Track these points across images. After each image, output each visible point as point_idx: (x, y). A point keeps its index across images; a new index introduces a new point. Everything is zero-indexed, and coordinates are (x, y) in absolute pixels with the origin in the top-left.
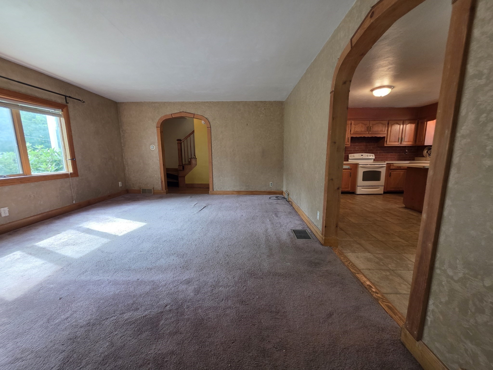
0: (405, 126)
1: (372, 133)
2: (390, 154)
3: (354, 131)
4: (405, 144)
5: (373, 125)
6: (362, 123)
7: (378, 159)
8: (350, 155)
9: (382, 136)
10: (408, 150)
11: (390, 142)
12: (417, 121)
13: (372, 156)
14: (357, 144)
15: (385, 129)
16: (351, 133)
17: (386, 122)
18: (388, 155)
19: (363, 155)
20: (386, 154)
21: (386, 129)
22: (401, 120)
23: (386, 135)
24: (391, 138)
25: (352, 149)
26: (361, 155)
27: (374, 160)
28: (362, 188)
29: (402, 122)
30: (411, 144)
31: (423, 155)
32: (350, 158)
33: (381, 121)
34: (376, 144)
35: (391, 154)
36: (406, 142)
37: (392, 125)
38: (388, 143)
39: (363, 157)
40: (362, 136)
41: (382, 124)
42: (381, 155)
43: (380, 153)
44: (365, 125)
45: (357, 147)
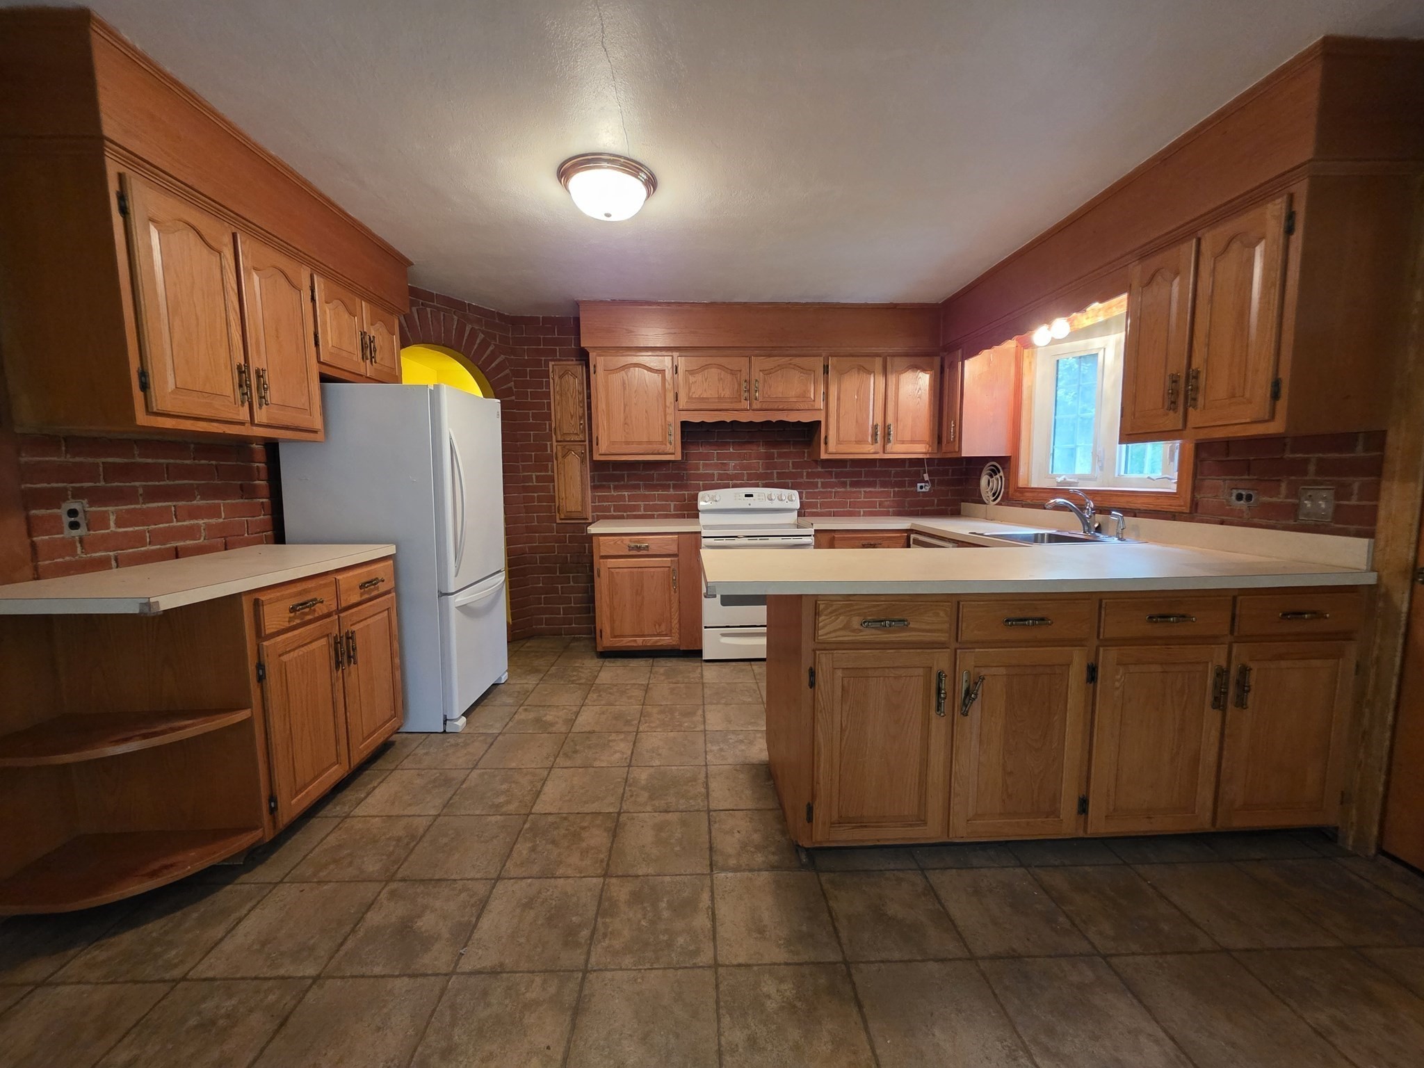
0: (892, 379)
1: (765, 406)
2: (862, 490)
3: (690, 398)
4: (899, 449)
5: (768, 372)
6: (720, 367)
7: (819, 510)
8: (701, 494)
9: (806, 418)
10: (929, 476)
11: (839, 442)
12: (937, 360)
13: (790, 498)
14: (731, 450)
15: (815, 392)
16: (681, 408)
17: (818, 363)
18: (854, 492)
19: (751, 496)
20: (849, 489)
21: (822, 389)
22: (878, 355)
23: (823, 413)
24: (842, 428)
25: (710, 472)
26: (746, 496)
27: (799, 515)
28: (724, 635)
29: (878, 362)
30: (924, 450)
31: (981, 496)
32: (702, 504)
33: (797, 359)
34: (806, 451)
35: (868, 490)
36: (903, 442)
37: (841, 373)
38: (832, 446)
39: (754, 503)
40: (728, 418)
41: (801, 369)
42: (831, 492)
43: (824, 485)
44: (733, 372)
45: (732, 463)
